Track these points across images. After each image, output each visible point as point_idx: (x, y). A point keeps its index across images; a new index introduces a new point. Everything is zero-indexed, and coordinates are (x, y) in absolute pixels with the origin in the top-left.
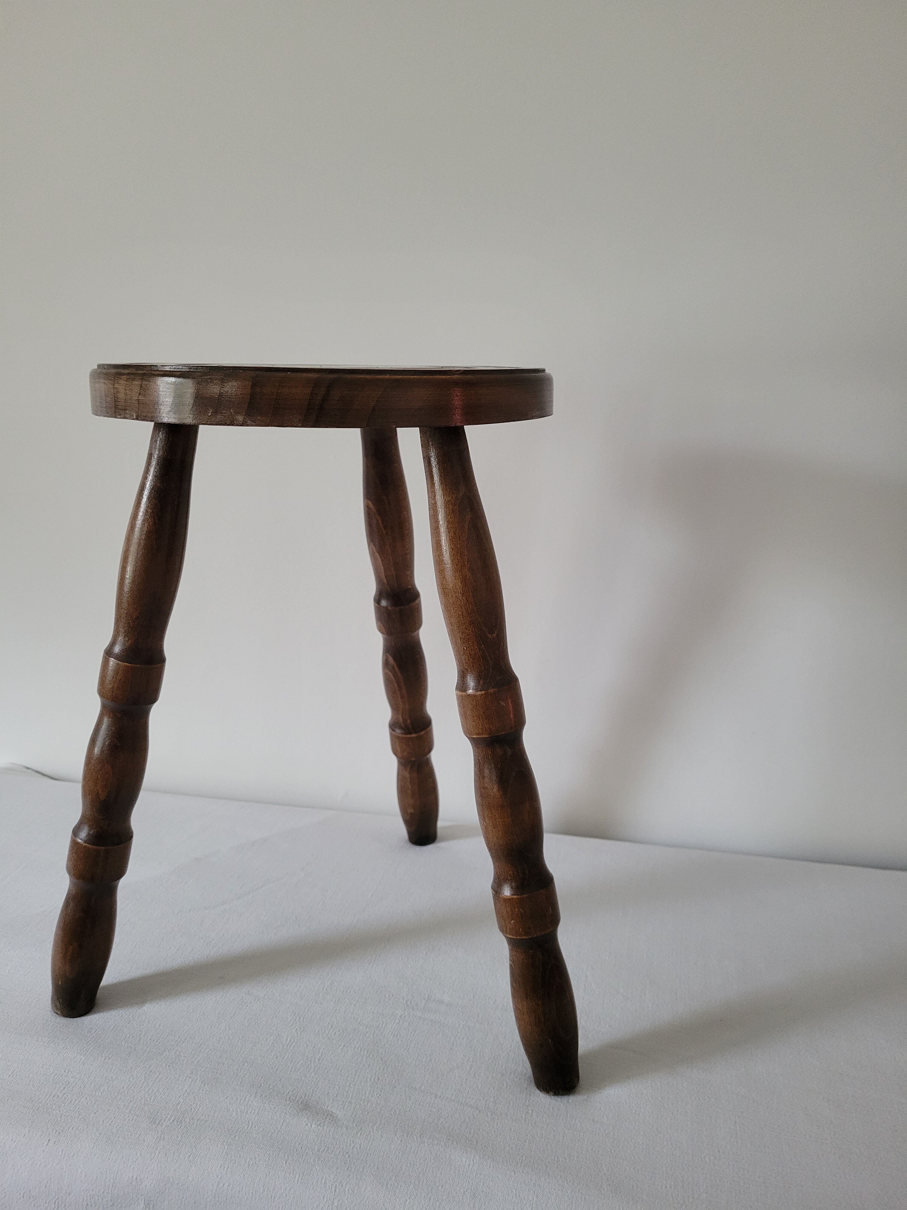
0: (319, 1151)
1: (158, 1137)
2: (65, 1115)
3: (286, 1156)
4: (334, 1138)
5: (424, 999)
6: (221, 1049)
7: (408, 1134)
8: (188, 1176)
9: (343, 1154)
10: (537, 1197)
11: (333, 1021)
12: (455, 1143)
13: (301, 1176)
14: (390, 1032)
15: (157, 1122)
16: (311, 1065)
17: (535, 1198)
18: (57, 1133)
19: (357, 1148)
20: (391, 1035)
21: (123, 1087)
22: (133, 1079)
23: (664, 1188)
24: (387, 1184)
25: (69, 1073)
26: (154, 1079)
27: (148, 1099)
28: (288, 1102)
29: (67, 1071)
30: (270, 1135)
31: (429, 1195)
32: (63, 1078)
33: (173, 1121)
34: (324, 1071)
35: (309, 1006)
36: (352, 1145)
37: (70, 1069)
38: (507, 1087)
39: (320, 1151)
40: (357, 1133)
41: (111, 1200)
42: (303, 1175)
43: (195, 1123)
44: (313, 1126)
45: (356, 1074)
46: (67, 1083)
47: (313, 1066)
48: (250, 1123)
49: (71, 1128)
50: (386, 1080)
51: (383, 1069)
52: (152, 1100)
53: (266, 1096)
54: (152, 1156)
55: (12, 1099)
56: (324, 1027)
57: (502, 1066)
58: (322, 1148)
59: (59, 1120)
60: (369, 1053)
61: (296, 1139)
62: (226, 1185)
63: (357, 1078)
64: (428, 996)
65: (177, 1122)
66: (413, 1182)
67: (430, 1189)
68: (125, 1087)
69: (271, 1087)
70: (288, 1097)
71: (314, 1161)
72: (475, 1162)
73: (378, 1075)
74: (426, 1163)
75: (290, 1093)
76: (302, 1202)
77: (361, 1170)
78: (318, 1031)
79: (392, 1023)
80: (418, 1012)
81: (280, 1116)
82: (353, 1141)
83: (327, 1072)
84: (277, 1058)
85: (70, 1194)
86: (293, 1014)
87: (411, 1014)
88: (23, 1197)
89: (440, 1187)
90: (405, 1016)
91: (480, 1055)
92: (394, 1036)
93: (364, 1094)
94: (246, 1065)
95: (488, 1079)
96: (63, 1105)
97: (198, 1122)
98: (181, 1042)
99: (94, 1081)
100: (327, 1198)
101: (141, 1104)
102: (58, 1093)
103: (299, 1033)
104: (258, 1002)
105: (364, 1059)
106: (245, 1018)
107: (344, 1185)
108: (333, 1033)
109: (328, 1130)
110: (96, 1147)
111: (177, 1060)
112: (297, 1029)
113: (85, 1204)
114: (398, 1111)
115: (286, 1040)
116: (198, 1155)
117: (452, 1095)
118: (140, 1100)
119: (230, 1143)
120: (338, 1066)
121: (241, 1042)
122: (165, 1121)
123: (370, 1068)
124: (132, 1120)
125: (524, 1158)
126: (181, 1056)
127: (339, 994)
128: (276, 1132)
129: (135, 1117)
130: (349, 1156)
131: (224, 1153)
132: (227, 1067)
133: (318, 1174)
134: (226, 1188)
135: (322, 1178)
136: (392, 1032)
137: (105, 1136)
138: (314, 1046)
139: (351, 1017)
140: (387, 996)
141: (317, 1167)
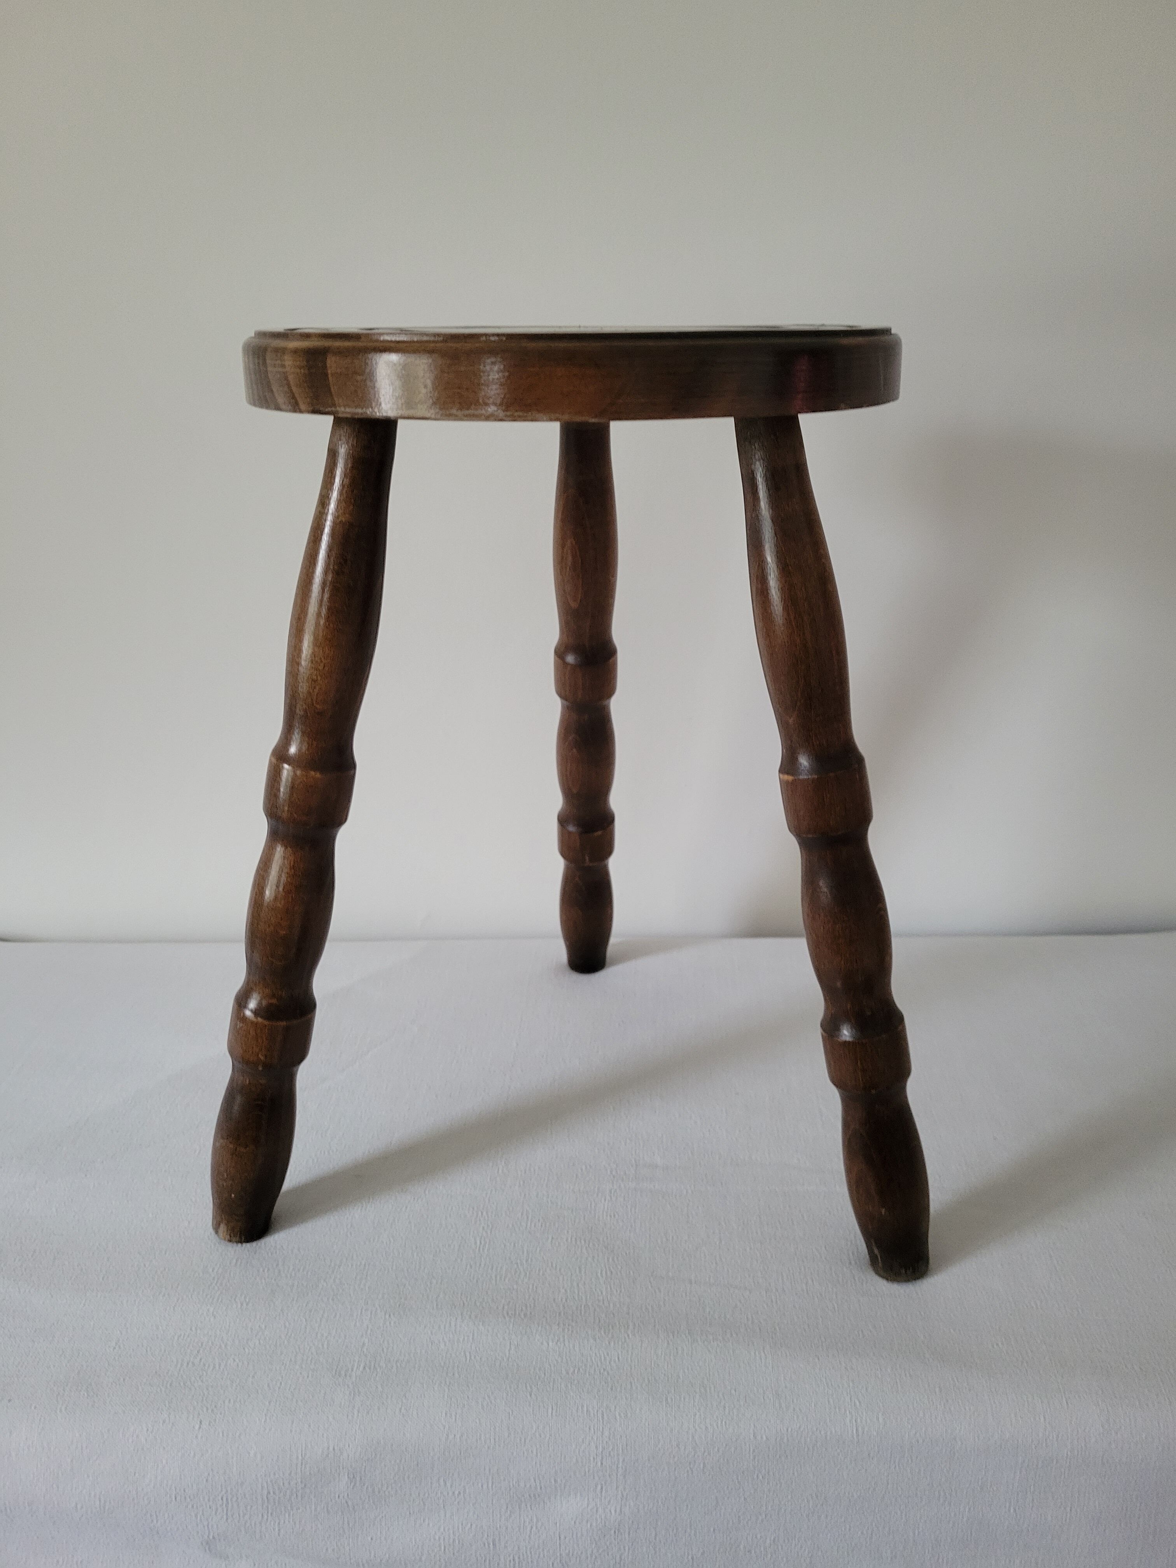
0: (568, 1373)
1: (350, 1392)
2: (212, 1387)
3: (528, 1388)
4: (582, 1355)
5: (632, 1166)
6: (394, 1268)
7: (673, 1333)
8: (404, 1434)
9: (600, 1372)
10: (853, 1381)
11: (527, 1210)
12: (734, 1335)
13: (555, 1408)
14: (605, 1213)
15: (343, 1373)
16: (519, 1269)
17: (851, 1384)
18: (210, 1411)
19: (615, 1362)
20: (607, 1216)
21: (280, 1337)
22: (290, 1324)
23: (995, 1346)
24: (667, 1399)
25: (199, 1331)
26: (318, 1320)
27: (320, 1346)
28: (507, 1319)
29: (193, 1329)
30: (498, 1364)
31: (722, 1404)
32: (191, 1340)
33: (364, 1368)
34: (539, 1274)
35: (488, 1196)
36: (608, 1359)
37: (197, 1325)
38: (772, 1257)
39: (570, 1374)
40: (609, 1343)
41: (301, 1482)
42: (557, 1407)
43: (395, 1365)
44: (550, 1344)
45: (580, 1272)
46: (200, 1344)
47: (522, 1270)
48: (468, 1354)
49: (227, 1402)
50: (620, 1272)
51: (613, 1260)
52: (325, 1346)
53: (476, 1317)
54: (350, 1417)
55: (130, 1378)
56: (518, 1219)
57: (757, 1233)
58: (572, 1370)
59: (206, 1393)
60: (587, 1242)
61: (534, 1363)
62: (458, 1436)
63: (583, 1275)
64: (635, 1161)
65: (370, 1368)
66: (698, 1390)
67: (721, 1395)
68: (283, 1337)
69: (478, 1304)
70: (505, 1312)
71: (566, 1386)
72: (766, 1353)
73: (609, 1268)
74: (706, 1364)
75: (506, 1307)
76: (562, 1439)
77: (629, 1386)
78: (513, 1225)
79: (603, 1201)
80: (630, 1183)
81: (504, 1339)
82: (608, 1354)
83: (543, 1274)
84: (471, 1267)
85: (242, 1484)
86: (471, 1209)
87: (622, 1186)
88: (176, 1499)
89: (733, 1392)
90: (616, 1191)
91: (725, 1223)
92: (611, 1216)
93: (600, 1293)
94: (434, 1281)
95: (746, 1250)
96: (205, 1374)
97: (399, 1365)
98: (337, 1267)
99: (237, 1336)
100: (594, 1429)
101: (312, 1354)
102: (192, 1359)
103: (489, 1232)
104: (420, 1200)
105: (584, 1250)
106: (410, 1222)
107: (613, 1409)
108: (533, 1225)
109: (571, 1346)
110: (270, 1419)
111: (341, 1290)
112: (483, 1228)
113: (265, 1492)
114: (650, 1308)
115: (476, 1243)
116: (412, 1405)
117: (709, 1278)
118: (309, 1350)
119: (450, 1383)
120: (554, 1265)
121: (417, 1255)
122: (352, 1370)
123: (596, 1261)
124: (308, 1377)
125: (823, 1339)
126: (344, 1284)
127: (521, 1175)
128: (505, 1360)
129: (310, 1372)
130: (608, 1374)
131: (446, 1397)
132: (410, 1288)
133: (575, 1402)
134: (458, 1440)
135: (583, 1406)
136: (607, 1212)
137: (278, 1403)
138: (514, 1244)
139: (548, 1202)
140: (584, 1168)
141: (572, 1394)
